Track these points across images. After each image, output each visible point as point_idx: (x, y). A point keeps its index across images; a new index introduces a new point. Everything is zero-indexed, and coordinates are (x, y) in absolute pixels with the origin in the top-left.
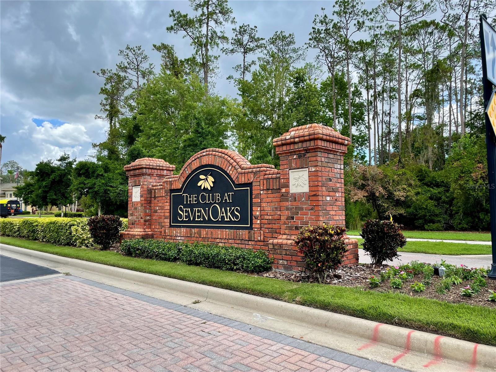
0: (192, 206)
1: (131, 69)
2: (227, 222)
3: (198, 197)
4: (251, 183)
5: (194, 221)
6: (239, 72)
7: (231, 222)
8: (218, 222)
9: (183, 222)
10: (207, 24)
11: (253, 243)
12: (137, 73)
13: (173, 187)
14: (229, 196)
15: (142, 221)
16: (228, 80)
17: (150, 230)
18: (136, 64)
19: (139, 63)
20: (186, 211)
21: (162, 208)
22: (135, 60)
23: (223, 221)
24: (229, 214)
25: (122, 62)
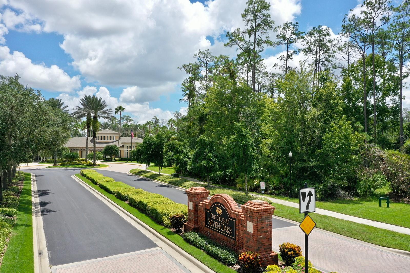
0: (214, 220)
1: (203, 66)
2: (226, 233)
3: (216, 217)
4: (235, 219)
5: (214, 228)
6: (283, 61)
7: (228, 234)
8: (223, 232)
9: (210, 226)
10: (255, 34)
11: (236, 247)
12: (206, 70)
13: (206, 208)
14: (227, 221)
15: (194, 220)
16: (274, 68)
17: (197, 225)
18: (206, 63)
19: (207, 62)
20: (212, 222)
21: (202, 216)
22: (205, 60)
23: (225, 232)
24: (227, 230)
25: (196, 62)
